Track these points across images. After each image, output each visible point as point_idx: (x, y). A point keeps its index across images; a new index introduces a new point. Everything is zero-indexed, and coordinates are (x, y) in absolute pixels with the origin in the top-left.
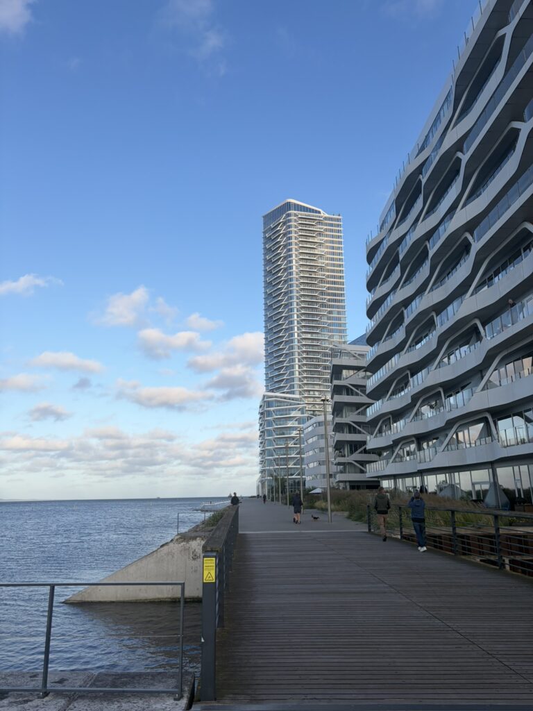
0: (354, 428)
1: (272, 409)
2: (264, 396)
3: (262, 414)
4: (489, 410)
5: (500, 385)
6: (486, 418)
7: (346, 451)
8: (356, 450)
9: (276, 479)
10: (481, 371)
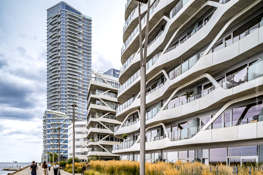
0: (101, 125)
1: (50, 118)
2: (46, 111)
3: (44, 121)
4: (163, 122)
5: (175, 107)
6: (162, 126)
7: (96, 139)
8: (101, 139)
9: (51, 155)
10: (162, 101)
